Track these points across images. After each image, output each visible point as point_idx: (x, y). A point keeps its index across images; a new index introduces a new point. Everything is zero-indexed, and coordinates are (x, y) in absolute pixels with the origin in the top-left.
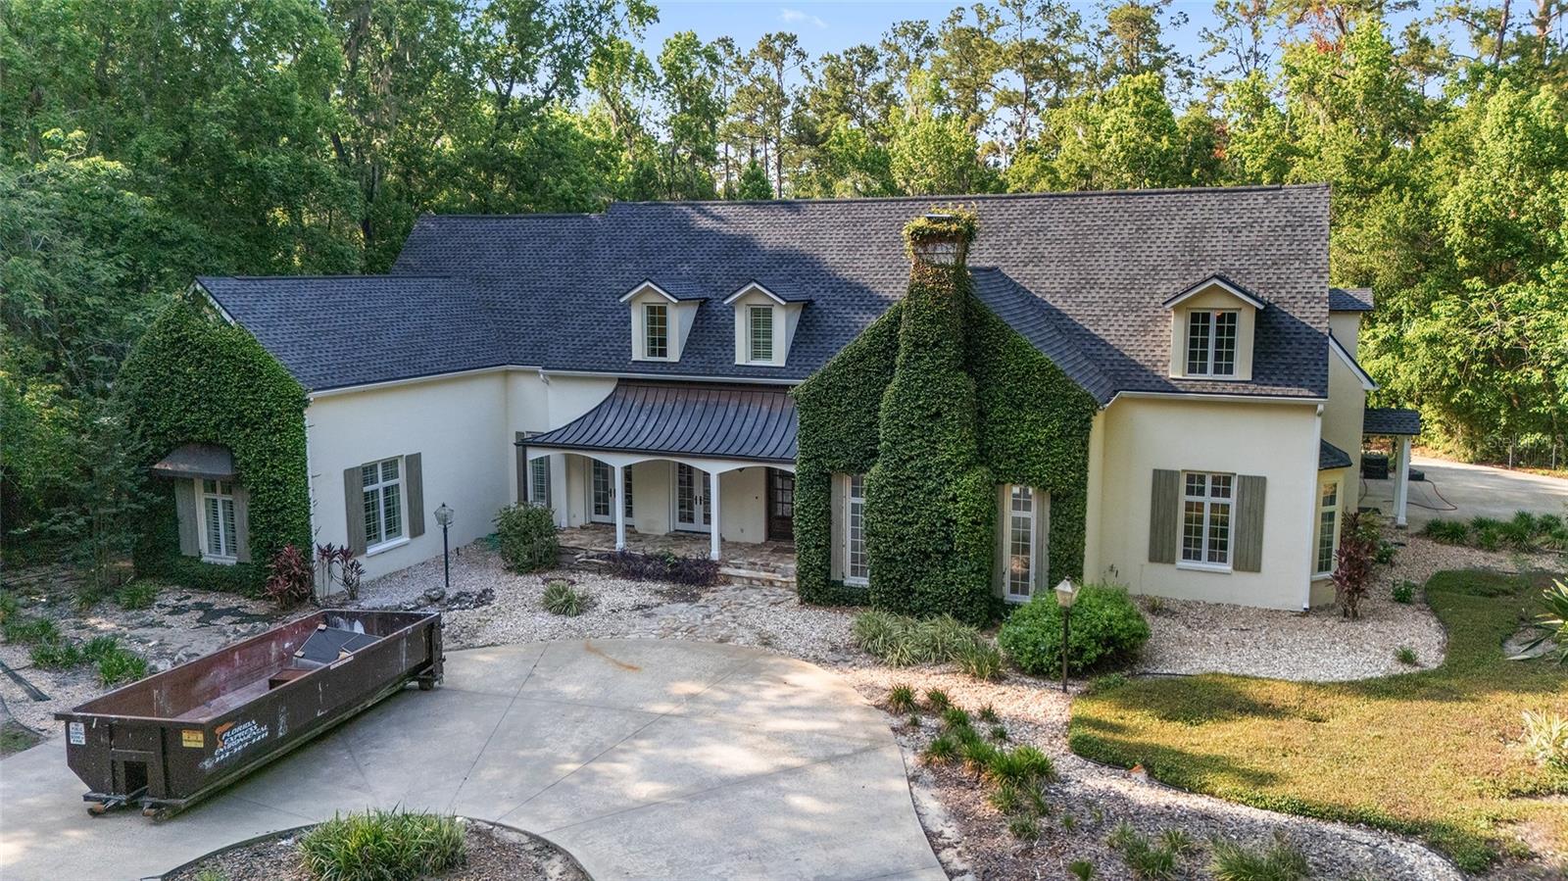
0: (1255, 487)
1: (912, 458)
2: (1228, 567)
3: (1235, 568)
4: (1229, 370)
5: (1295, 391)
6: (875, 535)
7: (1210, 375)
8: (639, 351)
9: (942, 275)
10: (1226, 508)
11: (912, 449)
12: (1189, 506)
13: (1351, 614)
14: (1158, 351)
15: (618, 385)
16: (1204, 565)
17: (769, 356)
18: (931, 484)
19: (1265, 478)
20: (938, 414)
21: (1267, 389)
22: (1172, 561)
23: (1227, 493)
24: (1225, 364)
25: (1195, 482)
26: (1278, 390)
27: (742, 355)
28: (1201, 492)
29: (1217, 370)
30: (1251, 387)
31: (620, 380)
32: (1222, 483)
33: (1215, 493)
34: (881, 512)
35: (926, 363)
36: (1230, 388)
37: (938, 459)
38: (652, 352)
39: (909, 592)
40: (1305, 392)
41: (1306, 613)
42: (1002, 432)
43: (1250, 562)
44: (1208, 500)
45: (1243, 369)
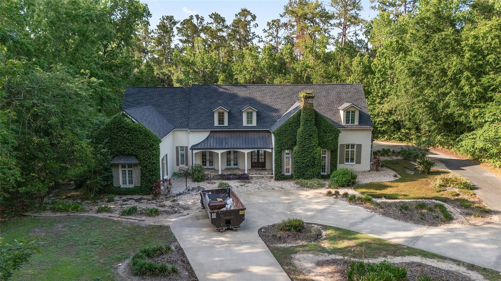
0: (359, 146)
1: (306, 145)
2: (354, 163)
3: (356, 163)
4: (354, 123)
5: (367, 126)
6: (297, 162)
7: (350, 124)
8: (216, 124)
9: (311, 105)
10: (353, 151)
11: (306, 143)
12: (346, 151)
13: (377, 170)
14: (339, 119)
15: (210, 133)
16: (350, 163)
17: (252, 123)
18: (311, 150)
19: (361, 145)
20: (312, 135)
21: (362, 126)
22: (344, 163)
23: (354, 148)
24: (353, 122)
25: (348, 146)
26: (364, 126)
27: (245, 124)
28: (349, 148)
29: (352, 123)
30: (359, 126)
31: (211, 131)
32: (353, 146)
33: (351, 148)
34: (299, 157)
35: (309, 124)
36: (355, 126)
37: (312, 145)
38: (219, 124)
39: (304, 174)
40: (369, 127)
41: (370, 171)
42: (322, 138)
43: (359, 162)
44: (350, 150)
45: (356, 122)
